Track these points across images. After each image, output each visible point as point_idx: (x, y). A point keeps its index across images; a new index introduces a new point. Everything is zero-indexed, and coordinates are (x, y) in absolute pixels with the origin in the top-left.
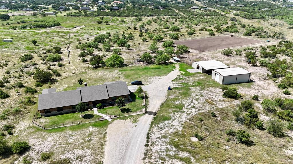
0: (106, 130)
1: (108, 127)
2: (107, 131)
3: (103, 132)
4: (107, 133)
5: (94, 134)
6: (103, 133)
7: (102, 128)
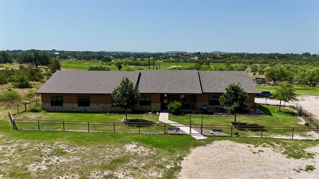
0: (181, 159)
1: (189, 152)
2: (184, 163)
3: (167, 163)
4: (181, 168)
5: (133, 163)
6: (168, 167)
7: (170, 151)
